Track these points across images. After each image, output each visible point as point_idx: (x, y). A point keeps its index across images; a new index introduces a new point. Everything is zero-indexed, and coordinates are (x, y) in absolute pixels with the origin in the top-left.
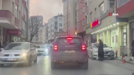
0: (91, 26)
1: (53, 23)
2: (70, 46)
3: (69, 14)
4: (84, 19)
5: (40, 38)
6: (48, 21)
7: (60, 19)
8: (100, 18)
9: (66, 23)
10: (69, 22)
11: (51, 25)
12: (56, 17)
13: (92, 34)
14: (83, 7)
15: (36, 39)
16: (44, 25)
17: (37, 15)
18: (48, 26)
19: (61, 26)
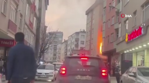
0: (127, 40)
1: (74, 40)
2: (84, 70)
3: (93, 29)
4: (113, 33)
5: (58, 57)
6: (69, 37)
7: (82, 35)
8: (144, 25)
9: (89, 40)
10: (93, 39)
11: (72, 43)
12: (77, 33)
13: (125, 52)
14: (112, 17)
15: (53, 58)
16: (64, 42)
17: (57, 31)
18: (67, 44)
19: (83, 44)
